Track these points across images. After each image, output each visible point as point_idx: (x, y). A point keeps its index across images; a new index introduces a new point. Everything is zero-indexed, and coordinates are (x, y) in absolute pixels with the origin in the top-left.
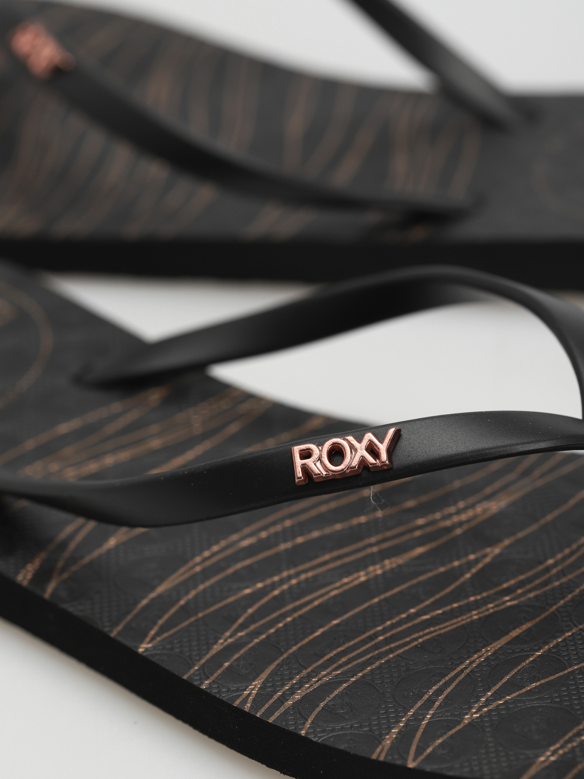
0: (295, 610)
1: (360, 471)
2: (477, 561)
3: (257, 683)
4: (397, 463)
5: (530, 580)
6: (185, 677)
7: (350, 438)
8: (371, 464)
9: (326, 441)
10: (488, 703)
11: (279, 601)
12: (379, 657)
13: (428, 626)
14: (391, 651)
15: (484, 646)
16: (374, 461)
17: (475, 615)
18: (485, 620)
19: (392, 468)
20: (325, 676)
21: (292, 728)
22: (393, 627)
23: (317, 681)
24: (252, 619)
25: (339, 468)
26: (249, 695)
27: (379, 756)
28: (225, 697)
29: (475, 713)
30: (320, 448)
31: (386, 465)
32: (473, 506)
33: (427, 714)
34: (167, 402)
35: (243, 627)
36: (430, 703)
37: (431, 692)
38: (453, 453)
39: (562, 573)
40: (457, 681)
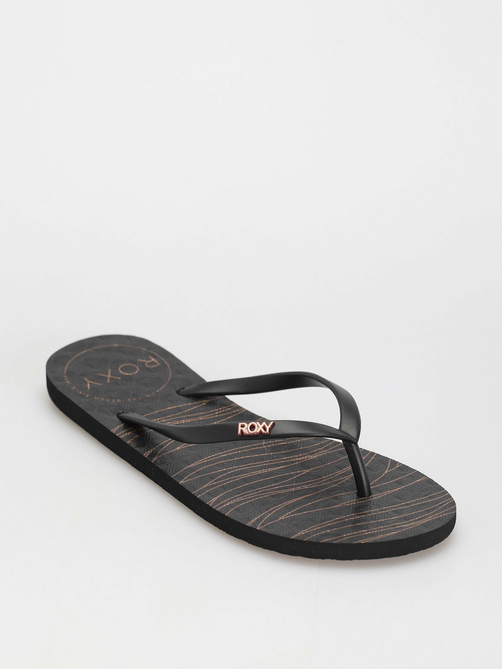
0: (235, 479)
1: (259, 434)
2: (300, 473)
3: (216, 498)
4: (272, 433)
5: (315, 482)
6: (193, 493)
7: (258, 423)
8: (263, 432)
9: (250, 423)
10: (289, 515)
11: (231, 475)
12: (258, 497)
13: (277, 490)
14: (262, 496)
15: (293, 499)
16: (264, 432)
17: (293, 489)
18: (296, 492)
19: (270, 435)
20: (238, 500)
21: (223, 513)
22: (265, 489)
23: (236, 501)
24: (219, 479)
25: (253, 432)
26: (212, 501)
27: (249, 525)
28: (204, 501)
29: (283, 517)
30: (248, 425)
31: (268, 433)
32: (304, 456)
33: (268, 515)
34: (208, 404)
35: (216, 481)
36: (270, 512)
37: (271, 509)
38: (291, 433)
39: (327, 481)
40: (281, 508)
